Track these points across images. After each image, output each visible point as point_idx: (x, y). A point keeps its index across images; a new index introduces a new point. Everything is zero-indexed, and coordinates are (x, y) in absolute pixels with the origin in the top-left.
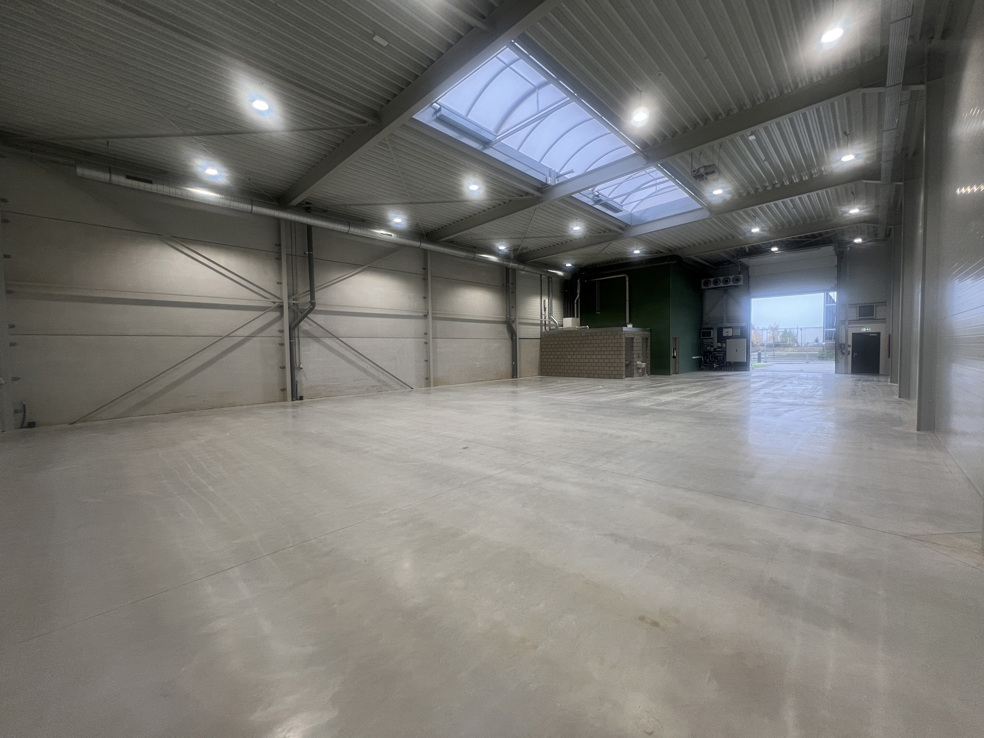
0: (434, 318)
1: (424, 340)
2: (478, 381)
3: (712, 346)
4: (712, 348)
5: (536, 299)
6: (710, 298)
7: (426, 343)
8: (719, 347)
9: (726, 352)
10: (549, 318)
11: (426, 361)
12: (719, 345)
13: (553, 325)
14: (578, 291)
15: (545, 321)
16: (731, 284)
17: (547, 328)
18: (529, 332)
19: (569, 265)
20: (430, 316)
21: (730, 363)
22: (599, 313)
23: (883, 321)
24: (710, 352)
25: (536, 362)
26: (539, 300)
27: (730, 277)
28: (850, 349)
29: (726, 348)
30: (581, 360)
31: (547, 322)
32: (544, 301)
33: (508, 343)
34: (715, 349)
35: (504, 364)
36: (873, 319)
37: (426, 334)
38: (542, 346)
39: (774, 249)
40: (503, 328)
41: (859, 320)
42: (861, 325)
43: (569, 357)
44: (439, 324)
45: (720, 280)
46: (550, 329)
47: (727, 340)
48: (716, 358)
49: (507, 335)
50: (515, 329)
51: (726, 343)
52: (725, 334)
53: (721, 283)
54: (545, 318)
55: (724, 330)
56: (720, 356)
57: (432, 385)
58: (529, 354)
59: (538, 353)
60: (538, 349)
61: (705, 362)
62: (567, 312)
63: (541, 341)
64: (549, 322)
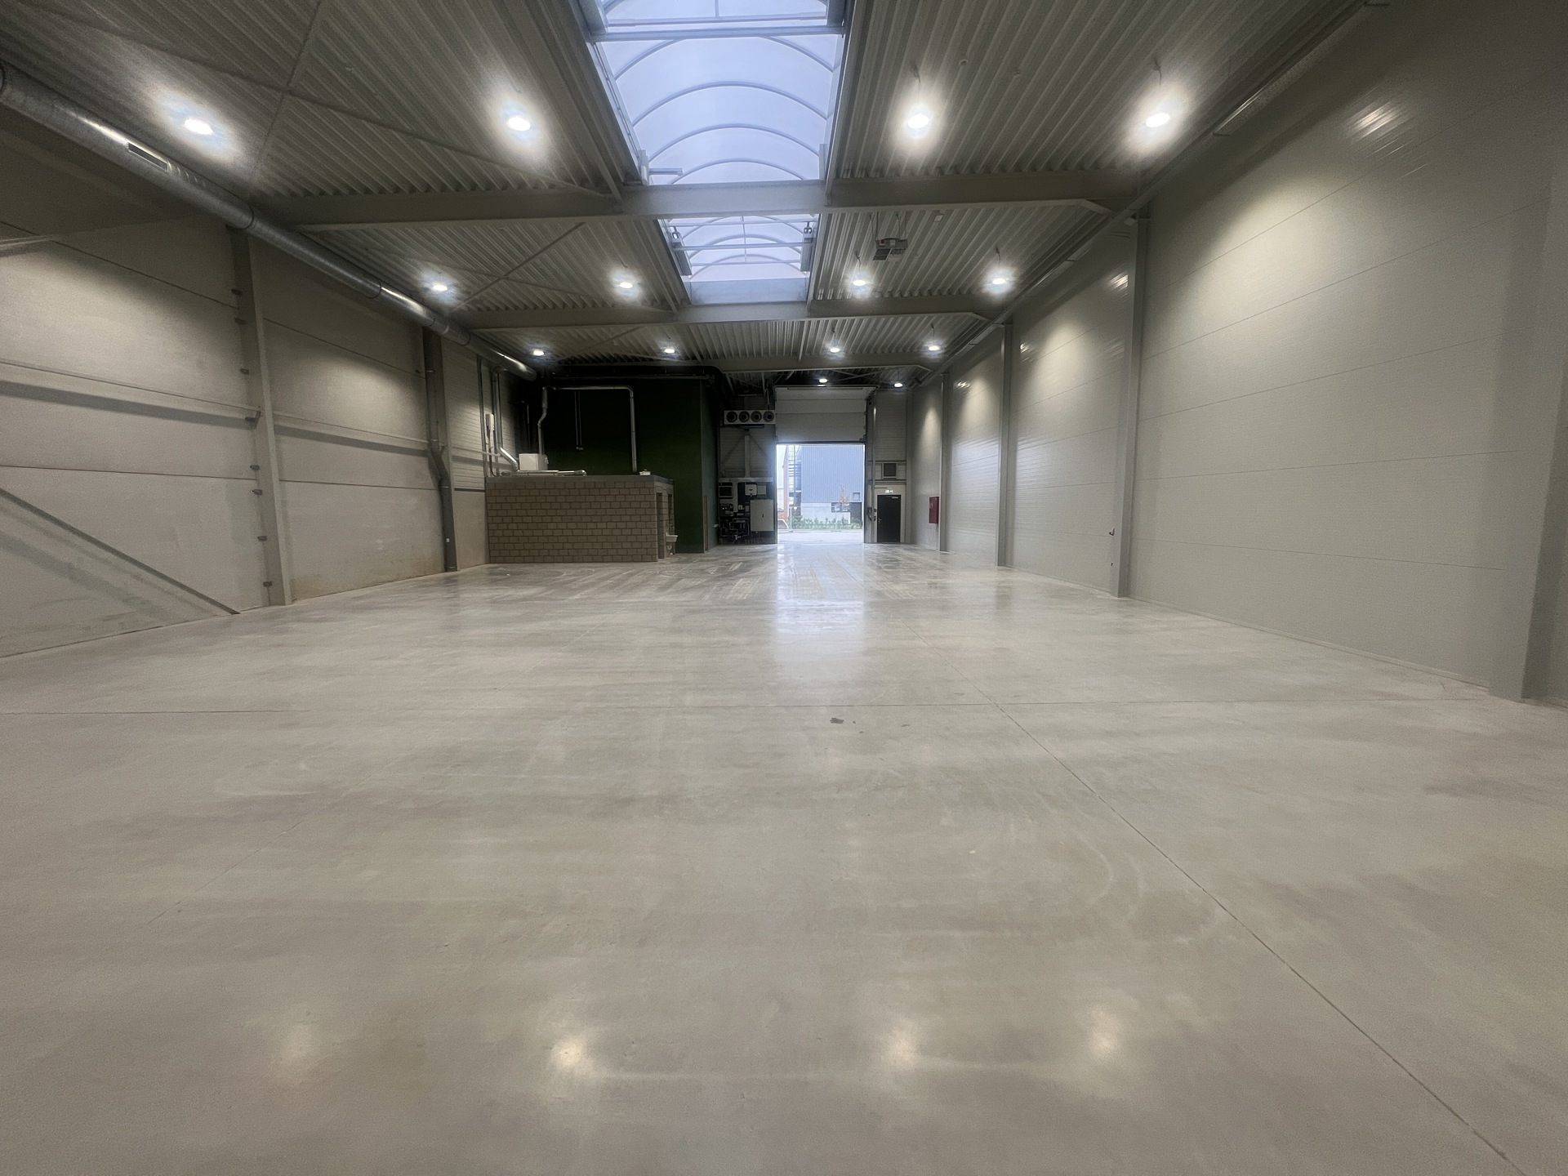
0: (279, 431)
1: (253, 485)
2: (384, 582)
3: (732, 510)
4: (732, 513)
5: (470, 411)
6: (727, 437)
7: (258, 492)
8: (740, 511)
9: (749, 518)
10: (496, 452)
11: (262, 539)
12: (741, 507)
13: (504, 466)
14: (545, 405)
15: (490, 457)
16: (762, 422)
17: (494, 470)
18: (467, 476)
19: (538, 353)
20: (268, 422)
21: (754, 532)
22: (582, 449)
23: (903, 481)
24: (730, 519)
25: (481, 537)
26: (479, 414)
27: (761, 411)
28: (876, 514)
29: (749, 512)
30: (576, 532)
31: (493, 460)
32: (488, 416)
33: (433, 496)
34: (735, 514)
35: (428, 544)
36: (895, 479)
37: (255, 468)
38: (489, 505)
39: (823, 380)
40: (421, 464)
41: (885, 479)
42: (885, 486)
43: (552, 526)
44: (289, 444)
45: (748, 414)
46: (498, 474)
47: (751, 501)
48: (737, 526)
49: (429, 481)
50: (448, 470)
51: (749, 505)
52: (748, 493)
53: (750, 420)
54: (490, 451)
55: (746, 486)
56: (743, 524)
57: (288, 599)
58: (470, 518)
59: (482, 520)
60: (481, 511)
61: (724, 533)
62: (524, 443)
63: (486, 496)
64: (496, 458)
